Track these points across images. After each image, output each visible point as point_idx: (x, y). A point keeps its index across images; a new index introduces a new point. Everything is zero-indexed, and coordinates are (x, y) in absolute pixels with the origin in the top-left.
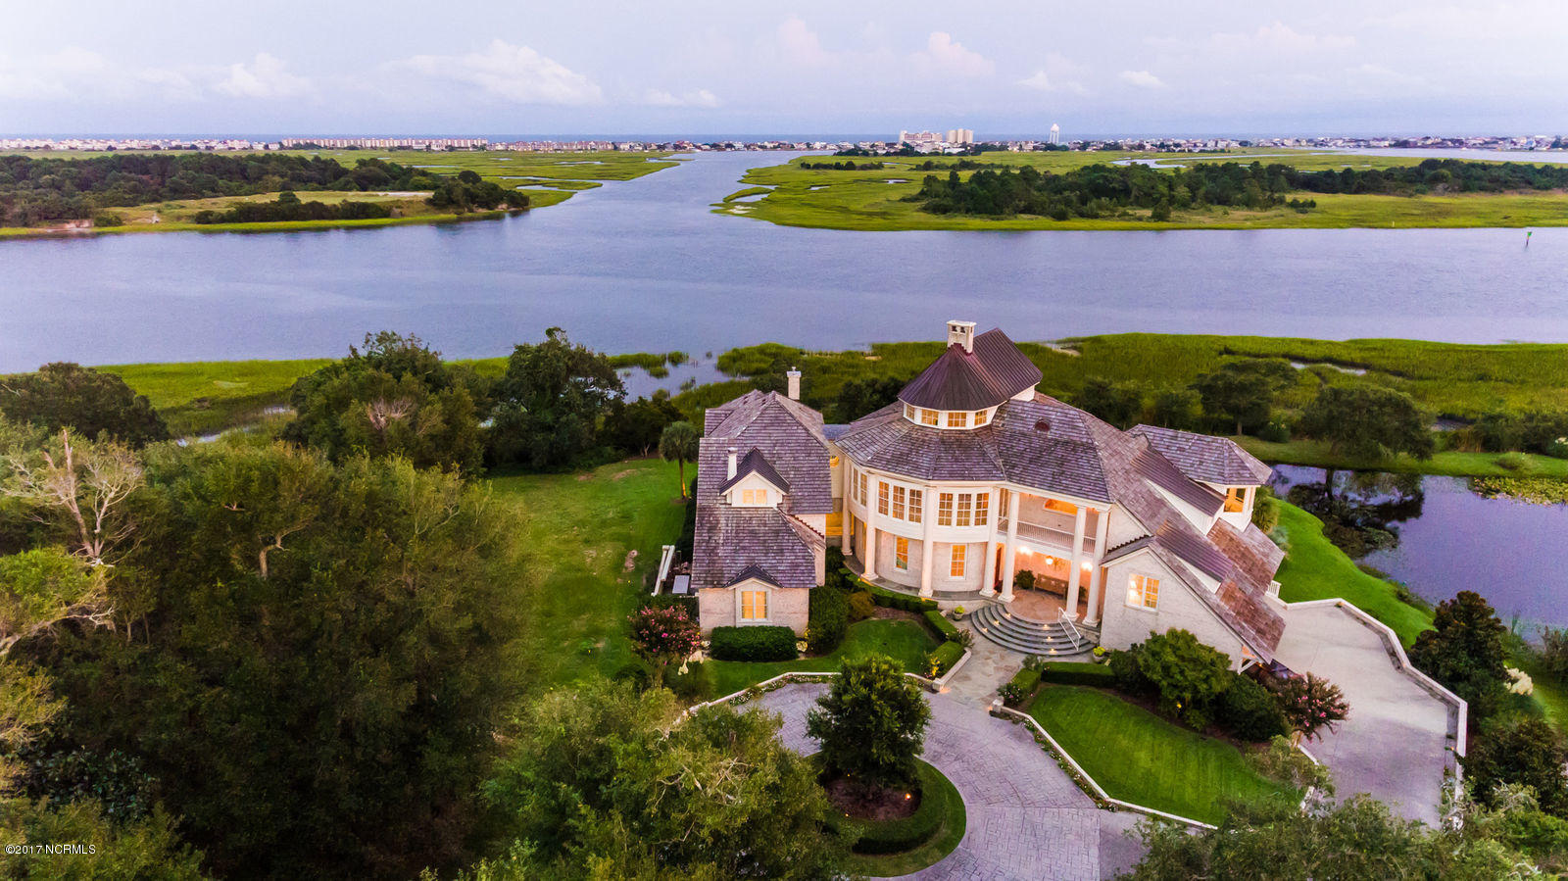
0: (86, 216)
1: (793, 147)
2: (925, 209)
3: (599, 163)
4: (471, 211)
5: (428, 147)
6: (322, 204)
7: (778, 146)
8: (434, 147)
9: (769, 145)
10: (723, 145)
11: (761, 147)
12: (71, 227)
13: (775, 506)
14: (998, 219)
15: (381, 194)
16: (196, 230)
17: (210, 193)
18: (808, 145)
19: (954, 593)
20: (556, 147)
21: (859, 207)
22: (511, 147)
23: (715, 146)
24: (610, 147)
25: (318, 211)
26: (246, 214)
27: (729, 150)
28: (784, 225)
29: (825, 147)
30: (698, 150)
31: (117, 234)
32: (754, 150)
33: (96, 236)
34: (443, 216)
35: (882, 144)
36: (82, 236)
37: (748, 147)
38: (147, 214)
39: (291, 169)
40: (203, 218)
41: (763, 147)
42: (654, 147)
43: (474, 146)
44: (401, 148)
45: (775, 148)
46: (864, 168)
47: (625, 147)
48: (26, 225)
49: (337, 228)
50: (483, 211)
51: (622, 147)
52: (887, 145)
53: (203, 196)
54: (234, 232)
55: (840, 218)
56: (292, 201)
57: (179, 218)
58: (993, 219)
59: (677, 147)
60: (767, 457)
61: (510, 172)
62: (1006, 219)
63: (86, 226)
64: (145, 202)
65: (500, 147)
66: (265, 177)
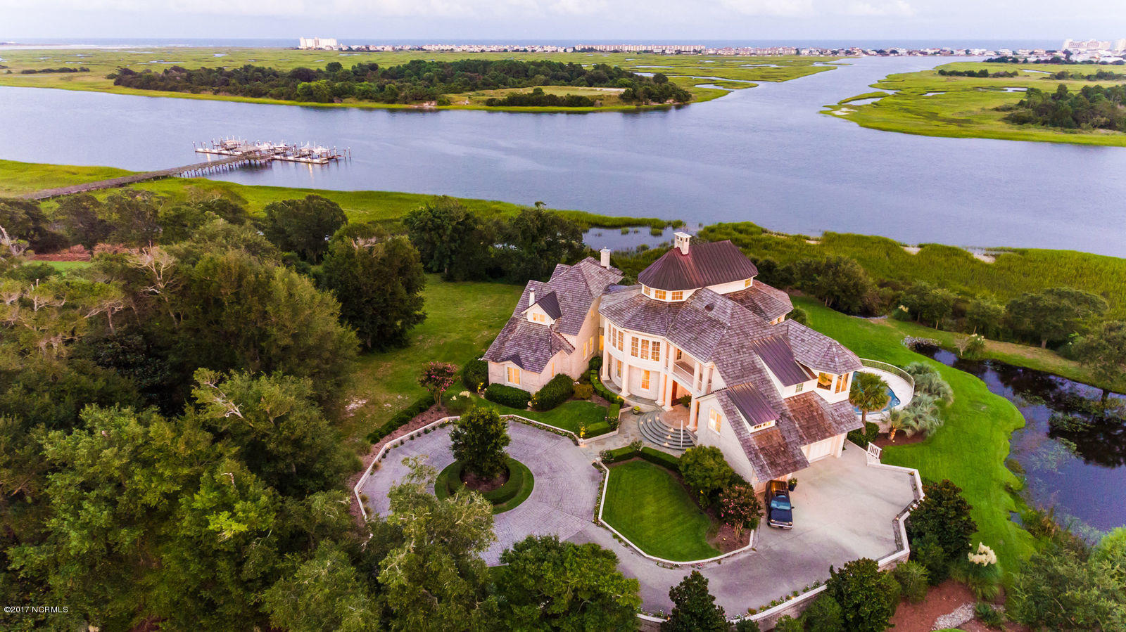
0: (434, 99)
1: (952, 53)
2: (1006, 119)
3: (775, 66)
4: (647, 104)
5: (664, 51)
6: (555, 96)
7: (939, 53)
8: (667, 52)
9: (929, 51)
10: (888, 51)
11: (922, 53)
12: (426, 105)
13: (549, 325)
14: (1071, 133)
15: (598, 89)
16: (484, 110)
17: (502, 86)
18: (967, 52)
19: (640, 398)
20: (752, 52)
21: (947, 114)
22: (720, 52)
23: (881, 52)
24: (793, 52)
25: (553, 101)
26: (513, 101)
27: (892, 55)
28: (868, 127)
29: (983, 53)
30: (864, 55)
31: (448, 110)
32: (915, 55)
33: (438, 111)
34: (627, 107)
35: (1042, 52)
36: (431, 111)
37: (910, 53)
38: (463, 99)
39: (553, 70)
40: (490, 103)
41: (924, 53)
42: (829, 52)
43: (695, 51)
44: (646, 51)
45: (935, 53)
46: (997, 75)
47: (805, 52)
48: (406, 103)
49: (562, 112)
50: (656, 104)
51: (803, 52)
52: (1047, 52)
53: (499, 88)
54: (504, 111)
55: (921, 123)
56: (539, 93)
57: (478, 102)
58: (1066, 132)
59: (848, 53)
60: (558, 297)
61: (701, 73)
62: (1080, 132)
63: (433, 105)
64: (466, 91)
65: (711, 52)
66: (536, 76)
